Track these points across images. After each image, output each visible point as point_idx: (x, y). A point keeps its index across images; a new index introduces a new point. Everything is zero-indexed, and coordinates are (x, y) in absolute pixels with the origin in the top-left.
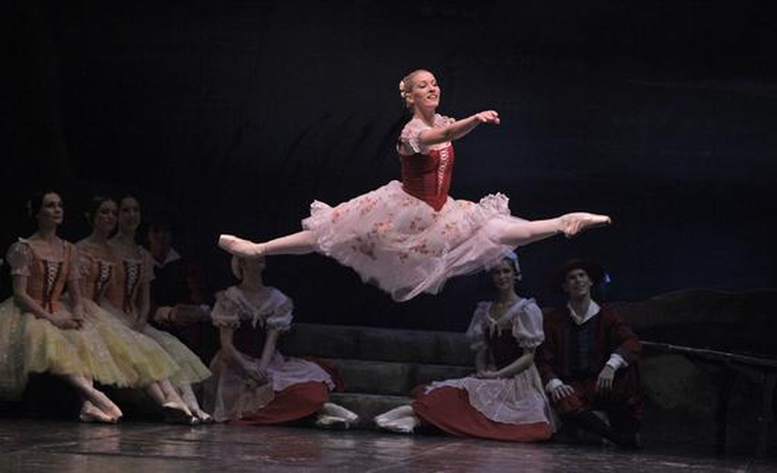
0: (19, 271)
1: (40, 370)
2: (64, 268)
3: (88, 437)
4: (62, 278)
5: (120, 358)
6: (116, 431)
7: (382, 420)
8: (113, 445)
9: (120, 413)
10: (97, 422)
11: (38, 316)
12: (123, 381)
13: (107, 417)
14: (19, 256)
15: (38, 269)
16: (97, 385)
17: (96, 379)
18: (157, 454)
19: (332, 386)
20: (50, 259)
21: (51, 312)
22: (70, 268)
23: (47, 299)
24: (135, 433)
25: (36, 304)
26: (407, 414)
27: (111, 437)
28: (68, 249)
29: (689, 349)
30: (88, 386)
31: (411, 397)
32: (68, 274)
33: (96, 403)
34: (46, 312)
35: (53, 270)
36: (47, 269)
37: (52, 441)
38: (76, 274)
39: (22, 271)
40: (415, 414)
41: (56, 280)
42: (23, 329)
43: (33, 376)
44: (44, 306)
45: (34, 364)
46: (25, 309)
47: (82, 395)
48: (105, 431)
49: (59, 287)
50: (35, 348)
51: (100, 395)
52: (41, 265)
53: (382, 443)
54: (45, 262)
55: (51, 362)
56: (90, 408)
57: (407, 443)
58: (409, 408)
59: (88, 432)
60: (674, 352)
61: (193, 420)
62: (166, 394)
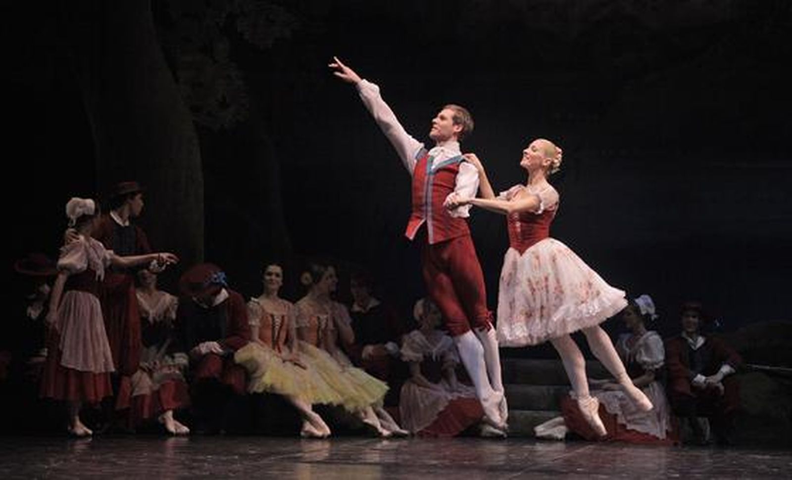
0: (253, 323)
2: (286, 318)
3: (308, 449)
4: (284, 327)
7: (540, 430)
9: (329, 430)
10: (313, 438)
13: (319, 433)
14: (253, 311)
15: (268, 322)
17: (314, 403)
18: (363, 461)
20: (275, 313)
22: (289, 320)
23: (275, 343)
24: (346, 446)
28: (287, 306)
30: (308, 409)
35: (278, 321)
36: (273, 320)
37: (284, 453)
38: (294, 325)
39: (254, 322)
40: (566, 424)
41: (281, 327)
44: (274, 348)
47: (303, 417)
49: (283, 335)
51: (316, 416)
52: (270, 319)
54: (272, 316)
56: (308, 427)
58: (561, 419)
59: (307, 446)
61: (386, 433)
62: (366, 413)
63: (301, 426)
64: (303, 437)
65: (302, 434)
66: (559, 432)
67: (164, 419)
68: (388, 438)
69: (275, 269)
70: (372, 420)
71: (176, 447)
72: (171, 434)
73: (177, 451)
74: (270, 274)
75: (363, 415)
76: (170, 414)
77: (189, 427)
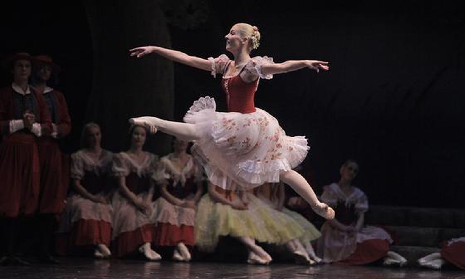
1: (225, 234)
3: (252, 273)
5: (270, 228)
6: (268, 269)
7: (422, 261)
9: (270, 259)
10: (257, 264)
11: (224, 203)
12: (271, 239)
13: (263, 261)
16: (257, 243)
17: (257, 239)
19: (391, 241)
21: (231, 200)
23: (228, 193)
24: (279, 270)
26: (437, 258)
27: (266, 272)
30: (252, 243)
31: (440, 248)
33: (257, 253)
34: (228, 201)
40: (442, 258)
42: (214, 212)
44: (226, 197)
45: (221, 231)
46: (215, 200)
47: (249, 249)
48: (262, 270)
50: (222, 222)
51: (259, 248)
55: (231, 229)
56: (253, 256)
57: (437, 275)
58: (438, 254)
59: (252, 270)
61: (312, 262)
62: (296, 247)
63: (247, 256)
64: (249, 264)
65: (249, 261)
66: (437, 264)
67: (143, 249)
68: (313, 265)
70: (301, 252)
71: (152, 269)
72: (149, 260)
73: (152, 273)
76: (148, 246)
77: (161, 256)
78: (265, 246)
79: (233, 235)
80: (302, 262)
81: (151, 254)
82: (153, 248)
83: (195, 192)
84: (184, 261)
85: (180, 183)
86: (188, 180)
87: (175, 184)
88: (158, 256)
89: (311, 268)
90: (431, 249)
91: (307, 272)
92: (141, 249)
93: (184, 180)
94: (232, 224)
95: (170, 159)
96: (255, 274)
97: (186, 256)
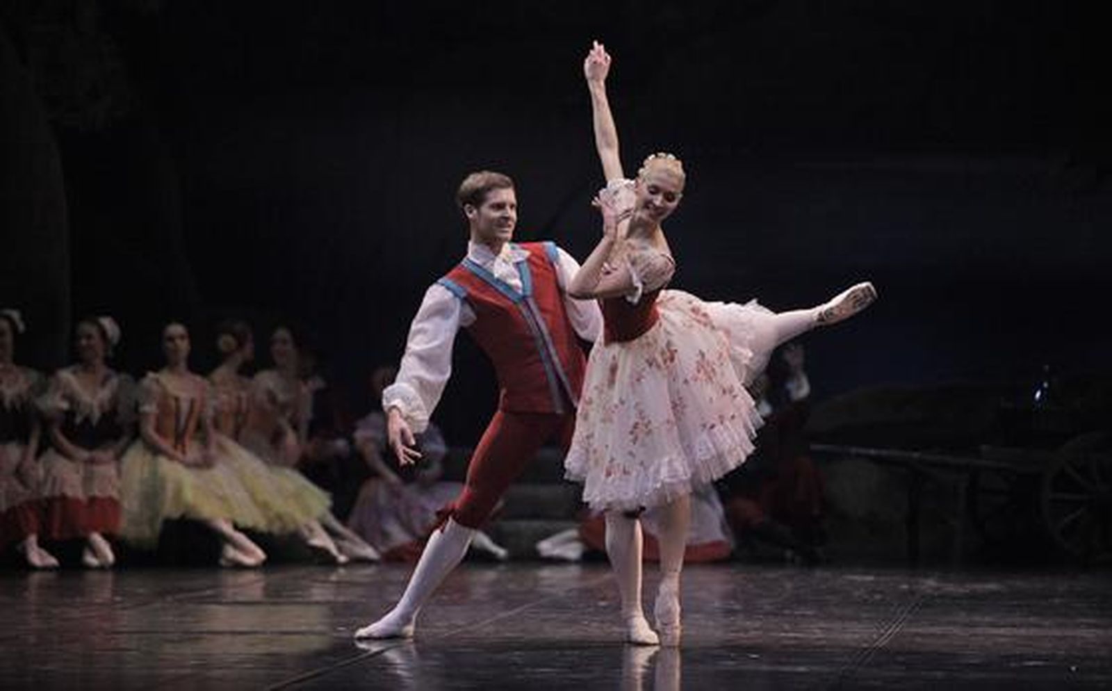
0: (147, 409)
1: (176, 515)
2: (197, 405)
3: (230, 584)
4: (195, 415)
6: (260, 576)
7: (546, 547)
8: (256, 592)
10: (239, 567)
11: (171, 458)
13: (250, 561)
14: (148, 392)
15: (168, 408)
16: (236, 527)
18: (304, 599)
20: (181, 395)
21: (184, 452)
23: (179, 439)
25: (166, 444)
26: (570, 540)
27: (255, 582)
28: (200, 385)
29: (872, 452)
30: (227, 529)
31: (578, 520)
32: (201, 412)
33: (237, 546)
34: (179, 454)
35: (185, 407)
36: (178, 406)
37: (190, 591)
39: (150, 408)
40: (581, 539)
41: (189, 415)
42: (154, 473)
43: (168, 522)
44: (175, 447)
45: (170, 510)
46: (156, 451)
47: (221, 539)
48: (250, 576)
50: (170, 493)
51: (241, 538)
52: (173, 403)
53: (546, 573)
54: (177, 399)
55: (187, 506)
56: (231, 552)
57: (574, 571)
58: (573, 533)
59: (230, 579)
60: (858, 455)
61: (343, 558)
62: (311, 530)
64: (224, 568)
66: (573, 551)
68: (345, 565)
69: (176, 329)
70: (321, 540)
71: (41, 586)
72: (34, 568)
74: (171, 339)
75: (306, 533)
78: (251, 533)
79: (192, 516)
80: (324, 559)
81: (37, 556)
82: (42, 544)
83: (117, 438)
84: (102, 568)
85: (87, 420)
86: (103, 415)
87: (78, 420)
88: (53, 561)
89: (342, 571)
90: (561, 524)
91: (333, 578)
92: (19, 548)
93: (97, 414)
94: (189, 495)
95: (75, 373)
96: (234, 586)
97: (105, 557)
